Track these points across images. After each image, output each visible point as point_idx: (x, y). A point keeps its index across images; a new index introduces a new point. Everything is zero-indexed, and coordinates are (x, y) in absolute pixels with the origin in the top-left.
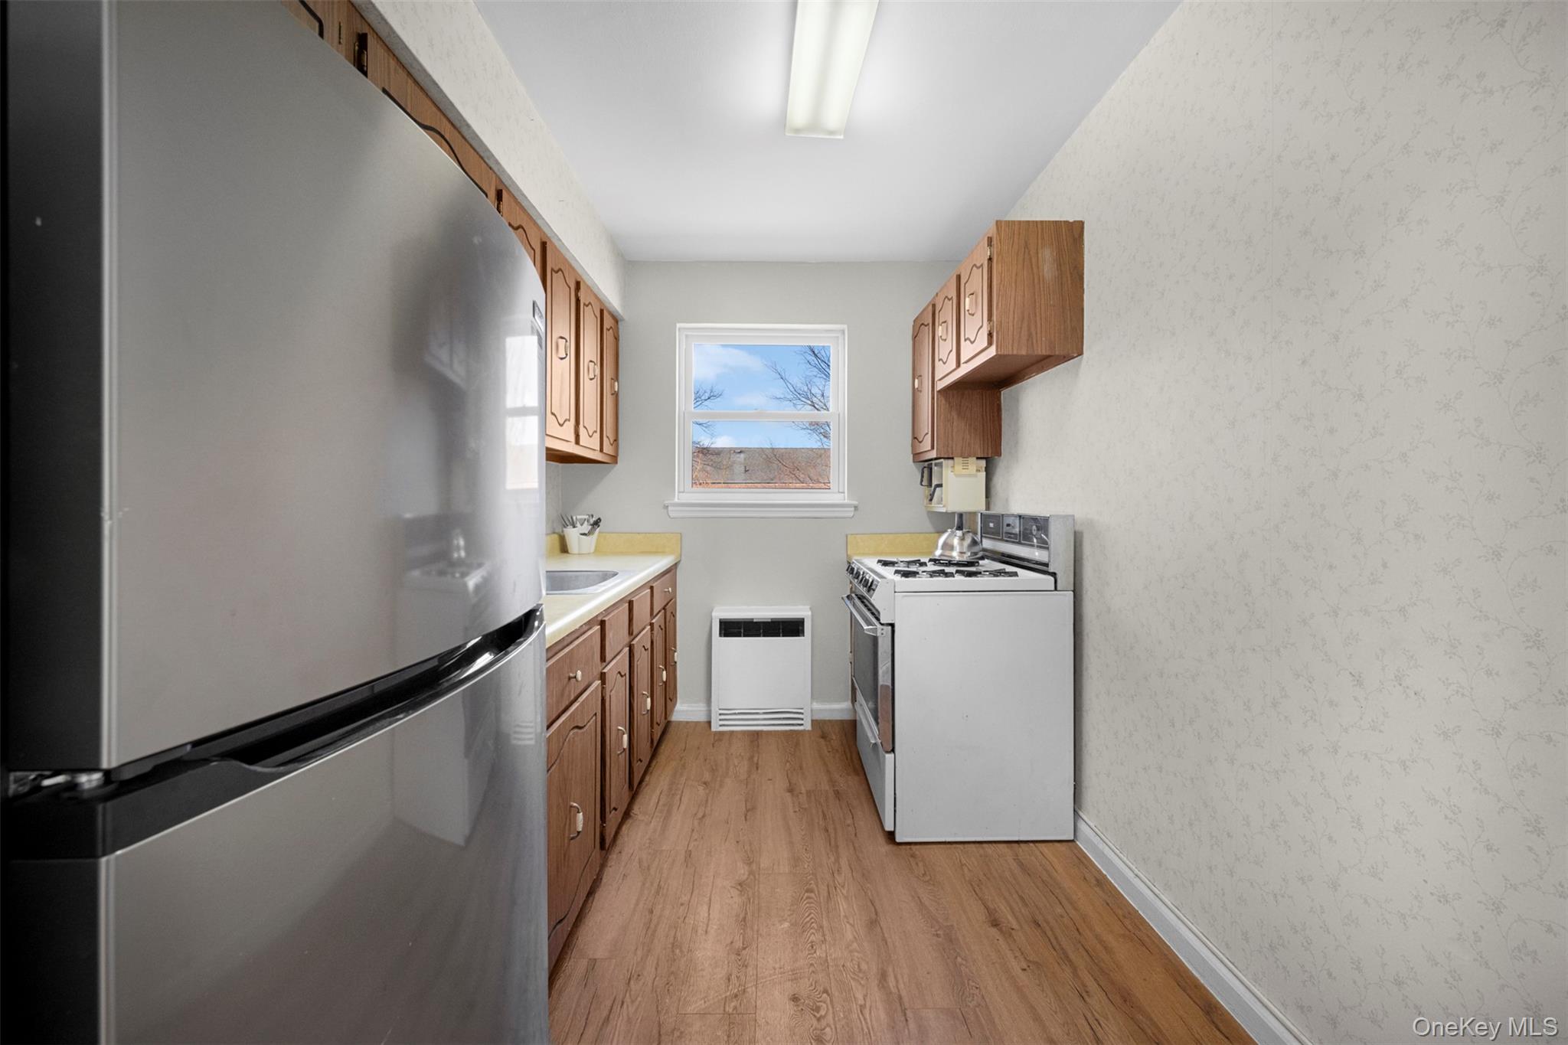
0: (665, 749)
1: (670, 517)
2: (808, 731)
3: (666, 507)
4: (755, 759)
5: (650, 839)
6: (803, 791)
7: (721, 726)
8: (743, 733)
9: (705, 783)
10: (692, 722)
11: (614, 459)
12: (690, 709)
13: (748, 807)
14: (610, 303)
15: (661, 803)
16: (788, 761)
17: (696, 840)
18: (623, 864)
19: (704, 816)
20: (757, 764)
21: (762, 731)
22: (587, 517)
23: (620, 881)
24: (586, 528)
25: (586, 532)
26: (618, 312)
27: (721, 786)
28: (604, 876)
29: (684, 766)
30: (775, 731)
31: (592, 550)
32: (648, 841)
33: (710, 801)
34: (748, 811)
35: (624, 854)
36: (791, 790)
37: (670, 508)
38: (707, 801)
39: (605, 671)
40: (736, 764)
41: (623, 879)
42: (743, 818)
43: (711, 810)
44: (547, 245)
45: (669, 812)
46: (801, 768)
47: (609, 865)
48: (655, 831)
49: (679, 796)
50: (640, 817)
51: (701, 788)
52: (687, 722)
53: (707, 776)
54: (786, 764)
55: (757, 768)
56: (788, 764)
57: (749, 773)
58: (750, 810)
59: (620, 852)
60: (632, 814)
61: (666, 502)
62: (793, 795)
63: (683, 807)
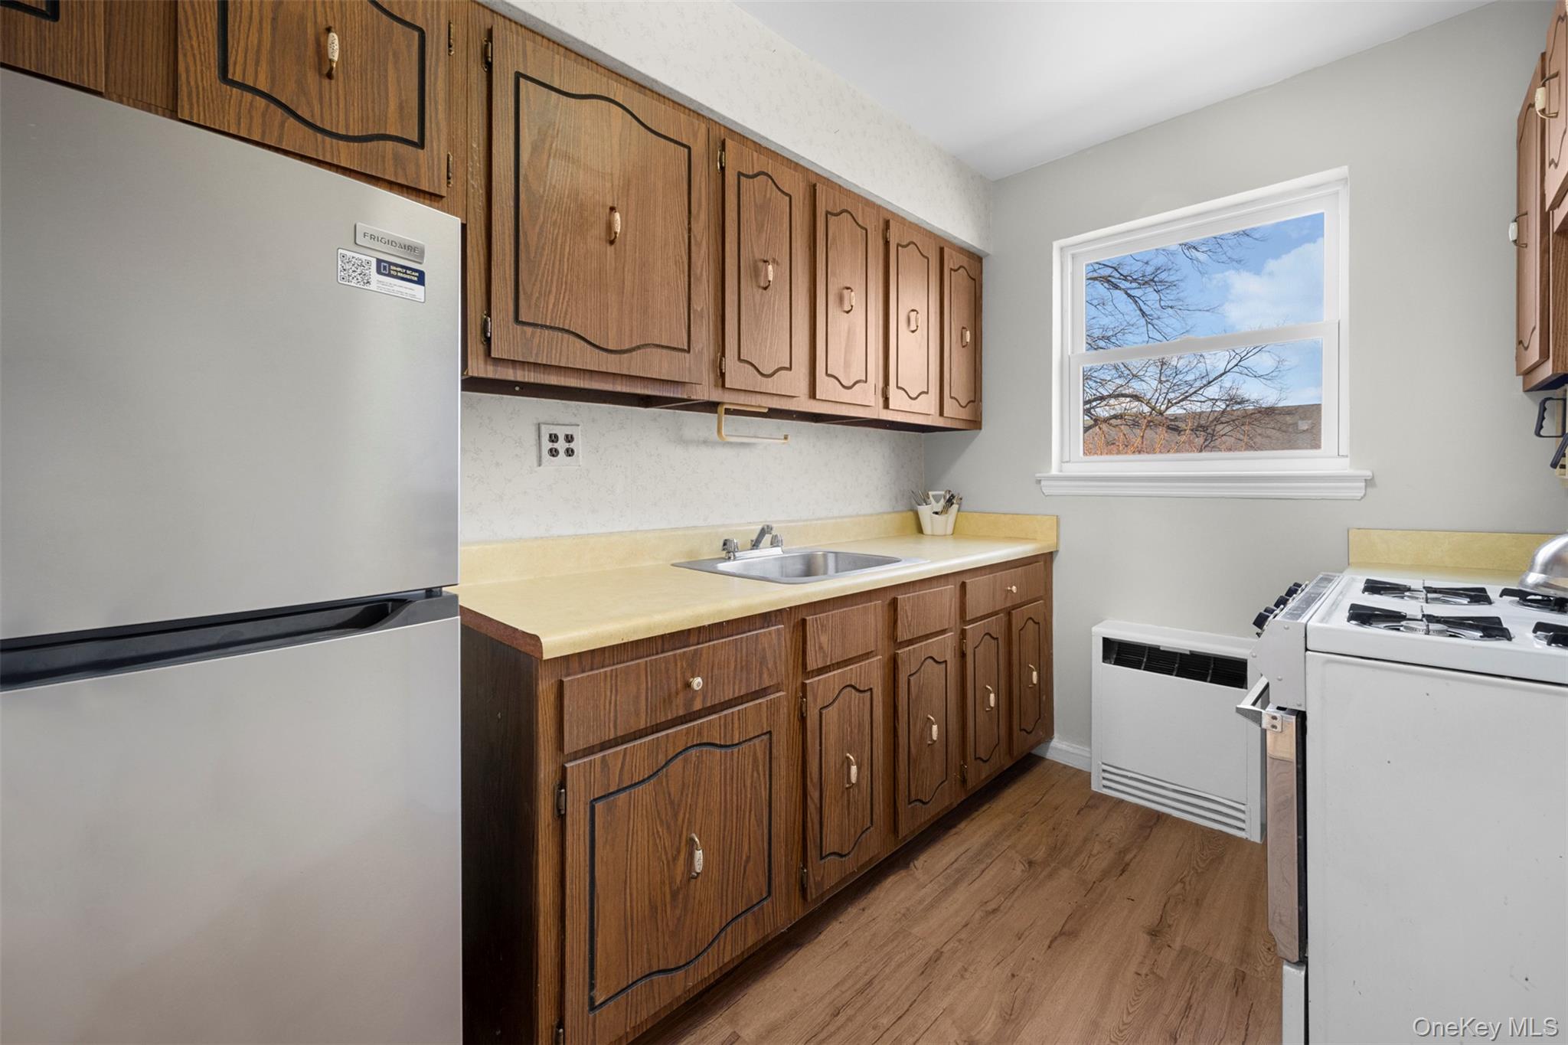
0: (1014, 796)
1: (1043, 493)
2: (1254, 843)
3: (1039, 482)
4: (1128, 857)
5: (908, 909)
6: (1177, 945)
7: (1104, 786)
8: (1138, 807)
9: (1030, 863)
10: (1072, 768)
11: (975, 423)
12: (1071, 750)
13: (1066, 928)
14: (955, 238)
15: (955, 866)
16: (1182, 881)
17: (960, 941)
18: (855, 927)
19: (994, 911)
20: (1128, 865)
21: (1168, 816)
22: (943, 493)
23: (837, 947)
24: (939, 506)
25: (939, 510)
26: (974, 247)
27: (1050, 876)
28: (825, 933)
29: (1019, 828)
30: (1191, 823)
31: (949, 531)
32: (903, 911)
33: (1017, 893)
34: (1062, 933)
35: (868, 912)
36: (1154, 933)
37: (1043, 483)
38: (1015, 889)
39: (807, 682)
40: (1095, 852)
41: (840, 948)
42: (1047, 943)
43: (1012, 906)
44: (817, 188)
45: (956, 883)
46: (1198, 903)
47: (841, 919)
48: (920, 902)
49: (983, 866)
50: (919, 874)
51: (1019, 868)
52: (1065, 767)
53: (1040, 854)
54: (1175, 885)
55: (1123, 871)
56: (1180, 886)
57: (1105, 874)
58: (1067, 934)
59: (863, 910)
60: (912, 865)
61: (1038, 475)
62: (1153, 942)
63: (976, 885)
